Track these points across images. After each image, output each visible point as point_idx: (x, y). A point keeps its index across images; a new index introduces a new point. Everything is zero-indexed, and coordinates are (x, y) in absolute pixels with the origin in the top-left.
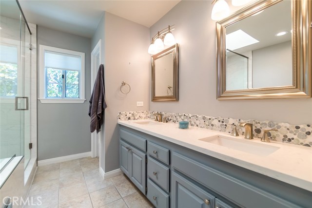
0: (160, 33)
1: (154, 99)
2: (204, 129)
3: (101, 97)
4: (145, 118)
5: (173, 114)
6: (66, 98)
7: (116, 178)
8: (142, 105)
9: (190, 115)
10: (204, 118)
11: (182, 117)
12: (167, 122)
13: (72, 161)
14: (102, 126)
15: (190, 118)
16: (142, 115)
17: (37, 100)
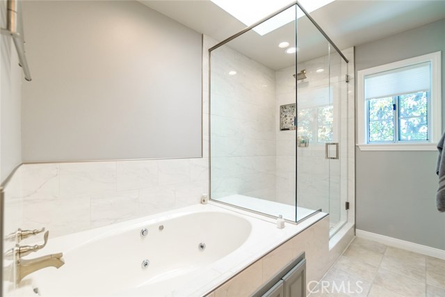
6: (399, 143)
17: (355, 146)
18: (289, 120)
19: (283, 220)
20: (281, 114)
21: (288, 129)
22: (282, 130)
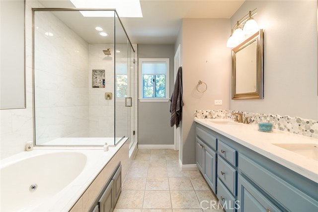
0: (239, 22)
1: (235, 97)
2: (298, 135)
3: (179, 96)
4: (224, 118)
5: (257, 114)
6: (156, 98)
7: (192, 172)
8: (221, 104)
9: (279, 116)
10: (299, 121)
11: (268, 119)
12: (248, 123)
13: (160, 149)
14: (180, 122)
15: (278, 120)
16: (220, 114)
17: (138, 99)
18: (98, 81)
19: (107, 146)
20: (93, 75)
21: (98, 87)
22: (94, 87)
